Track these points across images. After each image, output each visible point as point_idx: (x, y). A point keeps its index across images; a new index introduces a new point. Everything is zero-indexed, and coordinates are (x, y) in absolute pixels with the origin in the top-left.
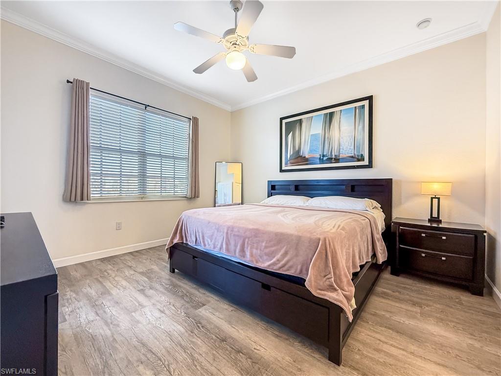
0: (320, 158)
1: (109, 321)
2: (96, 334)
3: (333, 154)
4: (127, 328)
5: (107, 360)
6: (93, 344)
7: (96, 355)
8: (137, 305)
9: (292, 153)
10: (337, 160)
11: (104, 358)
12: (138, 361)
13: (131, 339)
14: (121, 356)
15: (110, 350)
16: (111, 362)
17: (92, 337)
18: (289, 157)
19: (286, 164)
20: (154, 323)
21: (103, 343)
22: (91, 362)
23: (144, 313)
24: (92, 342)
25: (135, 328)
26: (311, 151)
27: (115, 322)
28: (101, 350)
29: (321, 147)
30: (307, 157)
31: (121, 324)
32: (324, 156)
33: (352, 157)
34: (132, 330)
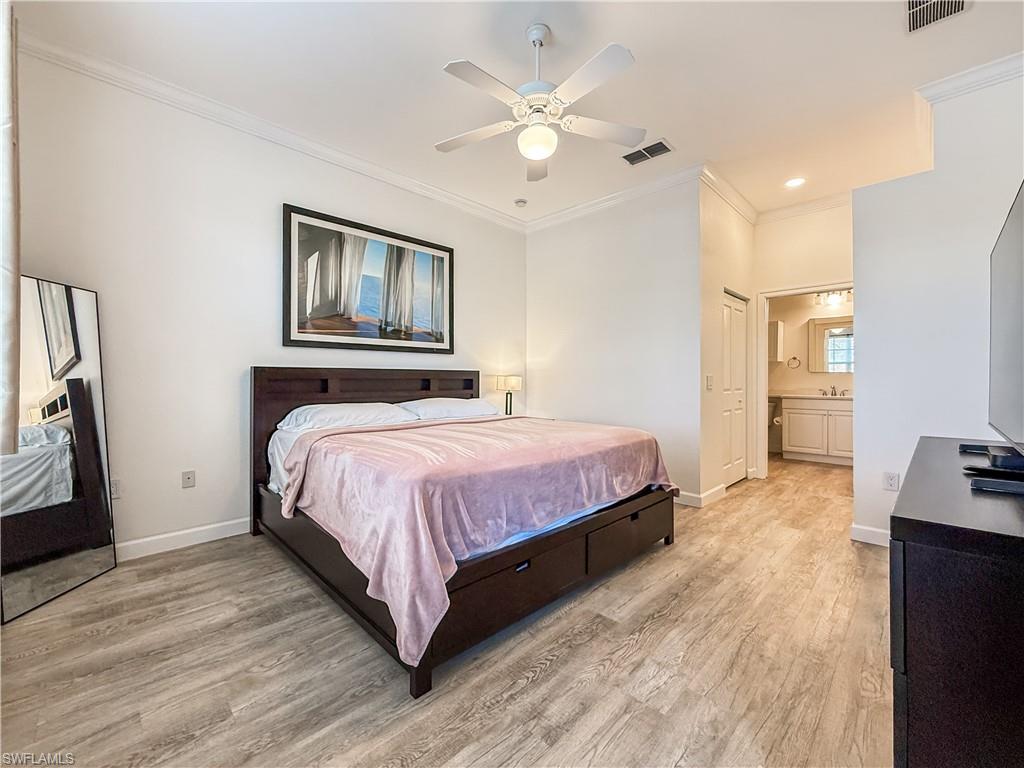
0: (381, 326)
1: (710, 749)
2: (760, 752)
3: (403, 323)
4: (711, 702)
5: (789, 697)
6: (783, 738)
7: (795, 718)
8: (628, 716)
9: (317, 302)
10: (409, 336)
11: (790, 702)
12: (763, 661)
13: (732, 685)
14: (771, 683)
15: (772, 704)
16: (789, 689)
17: (771, 751)
18: (309, 311)
19: (302, 327)
20: (676, 668)
21: (769, 724)
22: (811, 716)
23: (655, 693)
24: (780, 745)
25: (704, 690)
26: (363, 308)
27: (709, 732)
28: (782, 717)
29: (381, 304)
30: (354, 319)
31: (706, 719)
32: (387, 324)
33: (429, 334)
34: (713, 693)
